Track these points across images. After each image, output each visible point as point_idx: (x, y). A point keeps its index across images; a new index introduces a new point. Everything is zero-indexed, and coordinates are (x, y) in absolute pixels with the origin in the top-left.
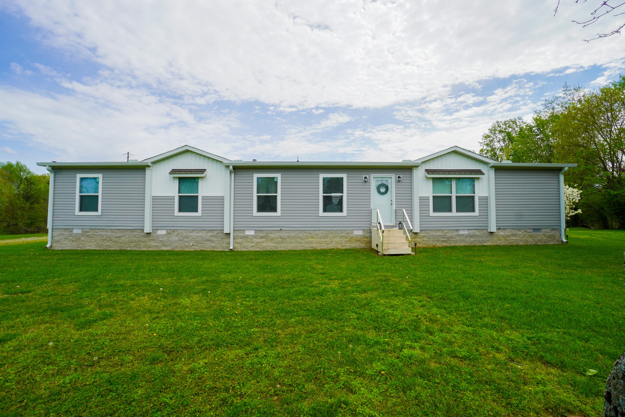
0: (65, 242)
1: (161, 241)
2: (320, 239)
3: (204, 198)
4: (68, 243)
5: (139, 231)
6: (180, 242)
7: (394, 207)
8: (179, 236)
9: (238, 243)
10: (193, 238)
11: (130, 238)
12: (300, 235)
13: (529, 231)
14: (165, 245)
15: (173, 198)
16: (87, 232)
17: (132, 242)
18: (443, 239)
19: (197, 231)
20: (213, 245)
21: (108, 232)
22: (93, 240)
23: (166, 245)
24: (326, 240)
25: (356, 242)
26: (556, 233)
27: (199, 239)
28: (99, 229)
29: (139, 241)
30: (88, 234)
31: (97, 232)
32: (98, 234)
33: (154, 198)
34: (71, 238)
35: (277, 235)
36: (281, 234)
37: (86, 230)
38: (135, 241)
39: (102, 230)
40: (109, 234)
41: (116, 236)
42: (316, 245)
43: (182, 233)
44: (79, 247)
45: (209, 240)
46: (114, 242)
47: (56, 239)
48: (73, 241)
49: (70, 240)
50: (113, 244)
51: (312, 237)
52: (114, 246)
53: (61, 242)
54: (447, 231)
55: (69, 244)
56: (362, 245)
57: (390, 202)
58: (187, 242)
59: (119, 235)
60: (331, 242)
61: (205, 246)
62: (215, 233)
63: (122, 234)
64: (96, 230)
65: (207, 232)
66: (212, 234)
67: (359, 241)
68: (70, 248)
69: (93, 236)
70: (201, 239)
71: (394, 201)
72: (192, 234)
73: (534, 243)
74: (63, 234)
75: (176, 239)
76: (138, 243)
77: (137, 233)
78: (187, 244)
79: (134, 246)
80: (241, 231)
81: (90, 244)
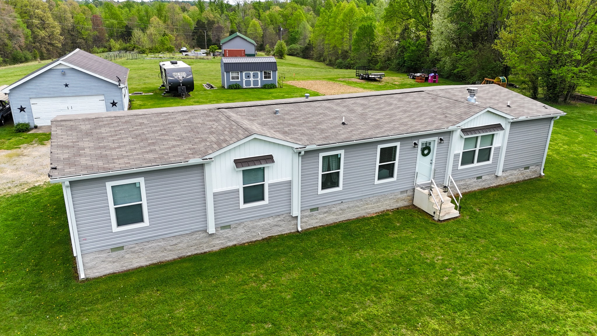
0: (102, 266)
1: (226, 237)
2: (374, 204)
3: (270, 185)
4: (107, 265)
5: (200, 232)
6: (247, 233)
7: (433, 167)
8: (245, 228)
9: (304, 223)
10: (261, 227)
11: (189, 242)
12: (358, 204)
13: (521, 169)
14: (230, 241)
15: (238, 191)
16: (131, 248)
17: (191, 247)
18: (464, 187)
19: (264, 219)
20: (280, 229)
21: (160, 242)
22: (142, 255)
23: (232, 240)
24: (378, 204)
25: (401, 202)
26: (538, 168)
27: (266, 227)
28: (148, 242)
29: (201, 243)
30: (133, 249)
31: (146, 245)
32: (147, 246)
33: (215, 195)
34: (111, 259)
35: (338, 208)
36: (342, 207)
37: (131, 246)
38: (196, 244)
39: (153, 241)
40: (162, 244)
41: (171, 244)
42: (370, 210)
43: (249, 224)
44: (124, 266)
45: (277, 226)
46: (170, 250)
47: (89, 265)
48: (114, 262)
49: (110, 262)
50: (168, 253)
51: (367, 204)
52: (169, 255)
53: (98, 266)
54: (468, 180)
55: (109, 267)
56: (406, 204)
57: (430, 162)
58: (254, 232)
59: (175, 242)
60: (382, 205)
61: (272, 232)
62: (282, 218)
63: (179, 240)
64: (144, 243)
65: (274, 219)
66: (279, 219)
67: (404, 200)
68: (111, 271)
69: (142, 251)
70: (269, 226)
71: (434, 161)
72: (259, 223)
73: (523, 179)
74: (98, 257)
75: (242, 231)
76: (199, 245)
77: (197, 236)
78: (254, 234)
79: (195, 249)
80: (307, 211)
81: (138, 260)
